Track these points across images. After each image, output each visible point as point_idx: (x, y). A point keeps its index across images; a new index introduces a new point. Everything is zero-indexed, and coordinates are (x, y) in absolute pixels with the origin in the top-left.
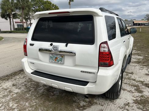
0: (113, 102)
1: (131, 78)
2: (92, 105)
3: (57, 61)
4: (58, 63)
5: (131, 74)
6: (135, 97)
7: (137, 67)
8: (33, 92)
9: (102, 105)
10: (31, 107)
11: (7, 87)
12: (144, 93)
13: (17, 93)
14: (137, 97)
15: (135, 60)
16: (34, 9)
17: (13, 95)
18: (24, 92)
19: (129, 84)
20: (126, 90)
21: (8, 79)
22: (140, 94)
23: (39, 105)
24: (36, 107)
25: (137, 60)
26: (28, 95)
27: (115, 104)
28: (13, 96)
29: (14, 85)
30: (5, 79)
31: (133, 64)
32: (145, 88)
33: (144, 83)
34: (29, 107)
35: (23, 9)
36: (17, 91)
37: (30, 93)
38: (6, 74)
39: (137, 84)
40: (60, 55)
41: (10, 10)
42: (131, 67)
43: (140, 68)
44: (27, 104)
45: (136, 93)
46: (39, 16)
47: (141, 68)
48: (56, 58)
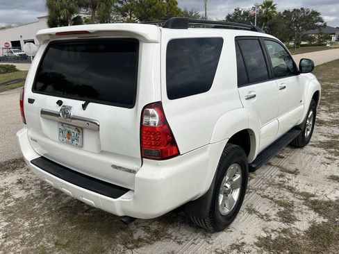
0: (210, 237)
1: (286, 185)
2: (159, 239)
3: (70, 141)
4: (71, 144)
5: (292, 173)
6: (266, 232)
7: (318, 158)
8: (51, 199)
9: (180, 243)
10: (32, 230)
11: (6, 185)
12: (297, 223)
13: (17, 200)
14: (273, 231)
15: (323, 139)
16: (119, 5)
17: (9, 202)
18: (32, 198)
19: (272, 199)
20: (255, 212)
21: (14, 169)
22: (284, 226)
23: (48, 229)
24: (41, 233)
25: (329, 139)
26: (37, 206)
27: (211, 241)
28: (9, 205)
29: (20, 182)
30: (7, 169)
31: (313, 150)
32: (307, 211)
33: (312, 199)
34: (27, 230)
35: (94, 7)
36: (20, 196)
37: (44, 201)
38: (13, 158)
39: (292, 199)
40: (74, 128)
41: (65, 11)
42: (304, 155)
43: (325, 160)
44: (26, 224)
45: (275, 223)
46: (48, 37)
47: (329, 161)
48: (69, 133)
